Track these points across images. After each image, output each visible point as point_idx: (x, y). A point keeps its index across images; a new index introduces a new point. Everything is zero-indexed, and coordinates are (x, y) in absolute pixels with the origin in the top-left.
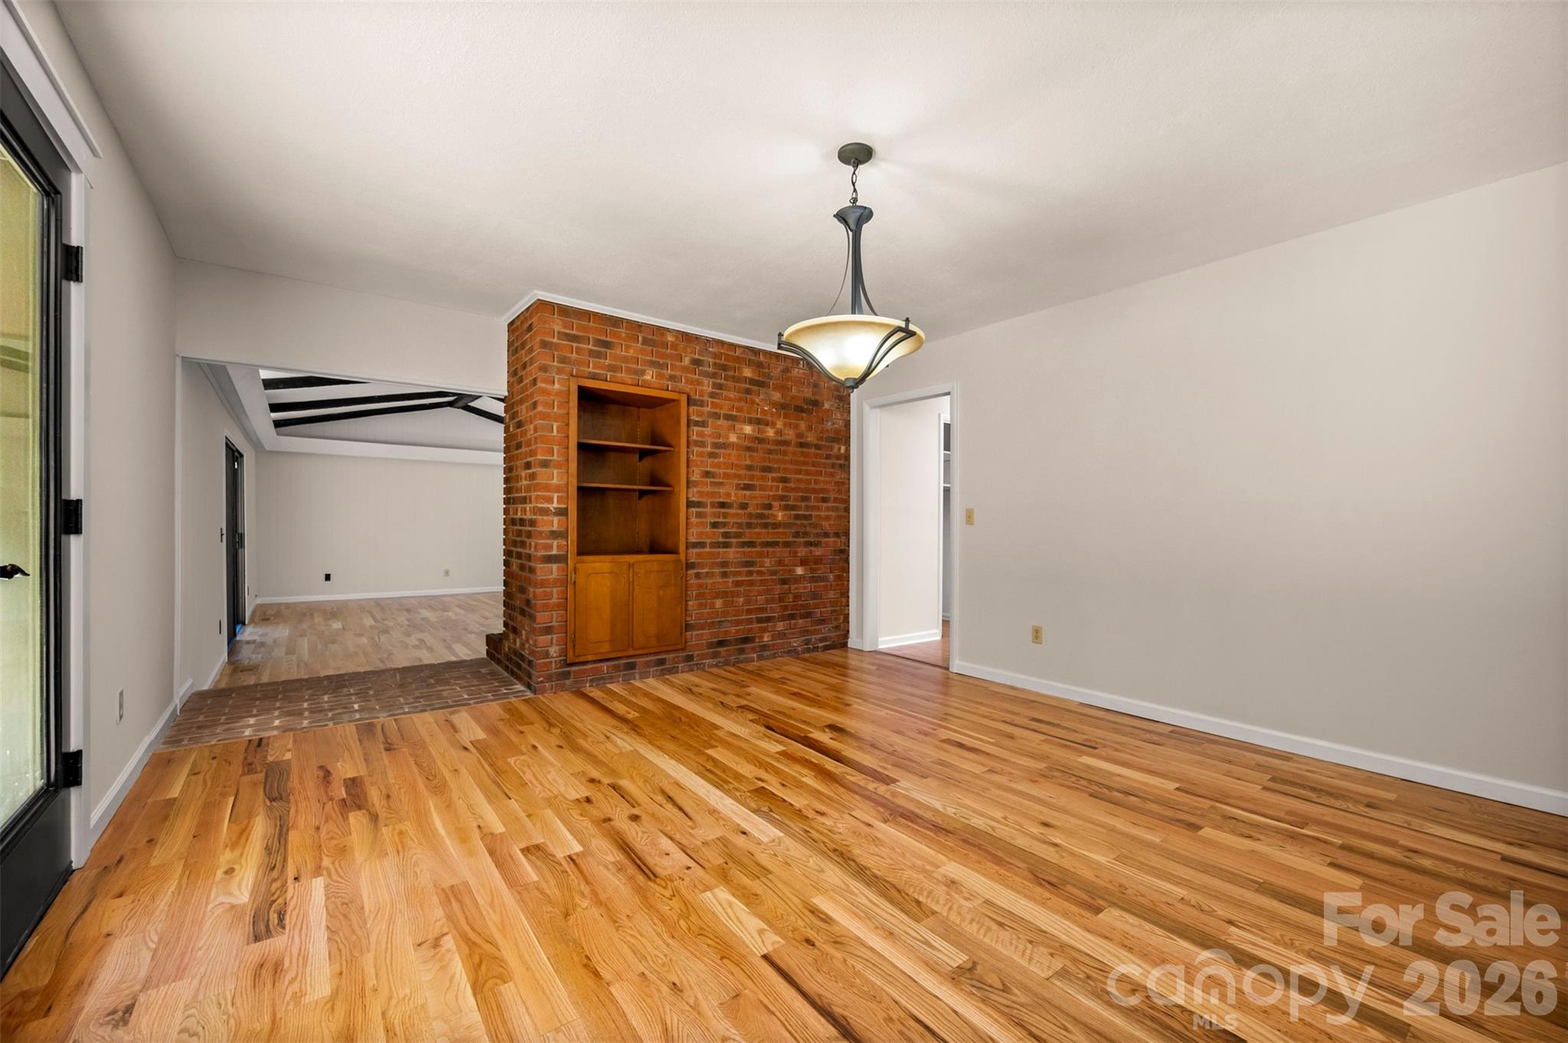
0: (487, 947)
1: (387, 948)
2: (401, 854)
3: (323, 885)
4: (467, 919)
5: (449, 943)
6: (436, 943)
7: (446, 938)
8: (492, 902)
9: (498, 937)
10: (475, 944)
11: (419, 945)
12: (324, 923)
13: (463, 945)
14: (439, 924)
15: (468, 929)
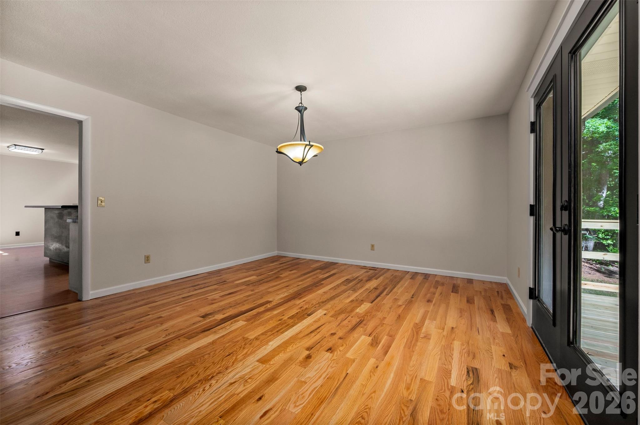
0: (414, 330)
1: (437, 343)
2: (415, 375)
3: (452, 379)
4: (413, 338)
5: (422, 335)
6: (425, 337)
7: (422, 337)
8: (403, 338)
9: (410, 330)
10: (416, 332)
11: (429, 339)
12: (453, 361)
13: (419, 334)
14: (421, 341)
15: (415, 335)
